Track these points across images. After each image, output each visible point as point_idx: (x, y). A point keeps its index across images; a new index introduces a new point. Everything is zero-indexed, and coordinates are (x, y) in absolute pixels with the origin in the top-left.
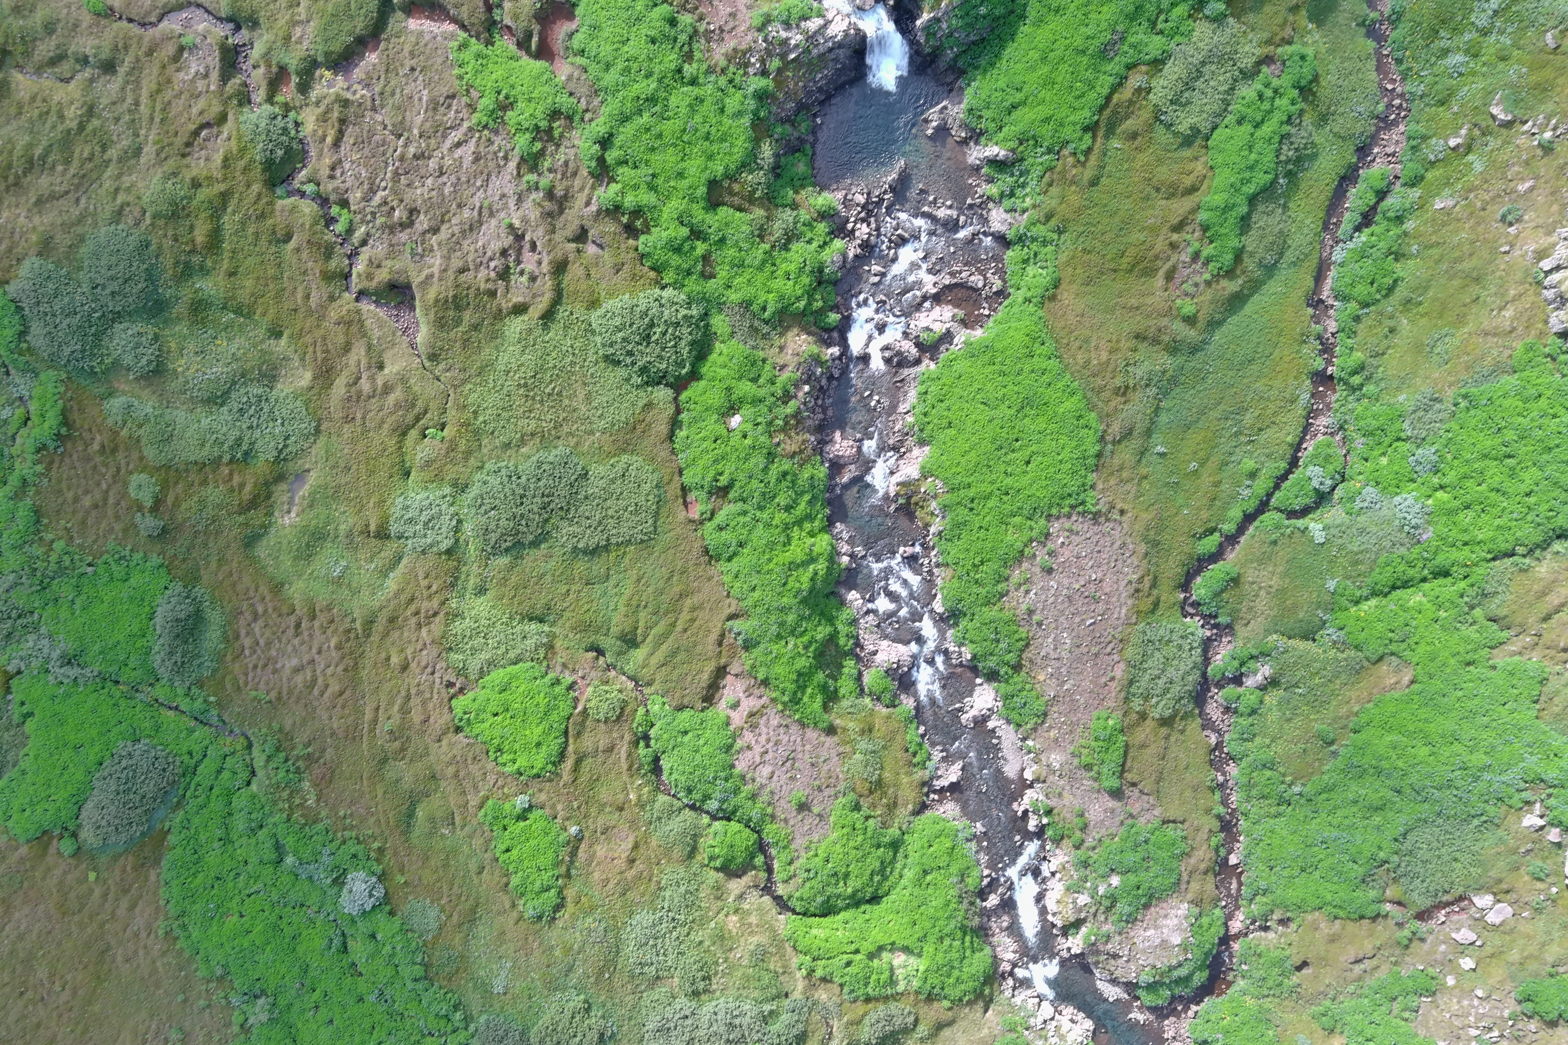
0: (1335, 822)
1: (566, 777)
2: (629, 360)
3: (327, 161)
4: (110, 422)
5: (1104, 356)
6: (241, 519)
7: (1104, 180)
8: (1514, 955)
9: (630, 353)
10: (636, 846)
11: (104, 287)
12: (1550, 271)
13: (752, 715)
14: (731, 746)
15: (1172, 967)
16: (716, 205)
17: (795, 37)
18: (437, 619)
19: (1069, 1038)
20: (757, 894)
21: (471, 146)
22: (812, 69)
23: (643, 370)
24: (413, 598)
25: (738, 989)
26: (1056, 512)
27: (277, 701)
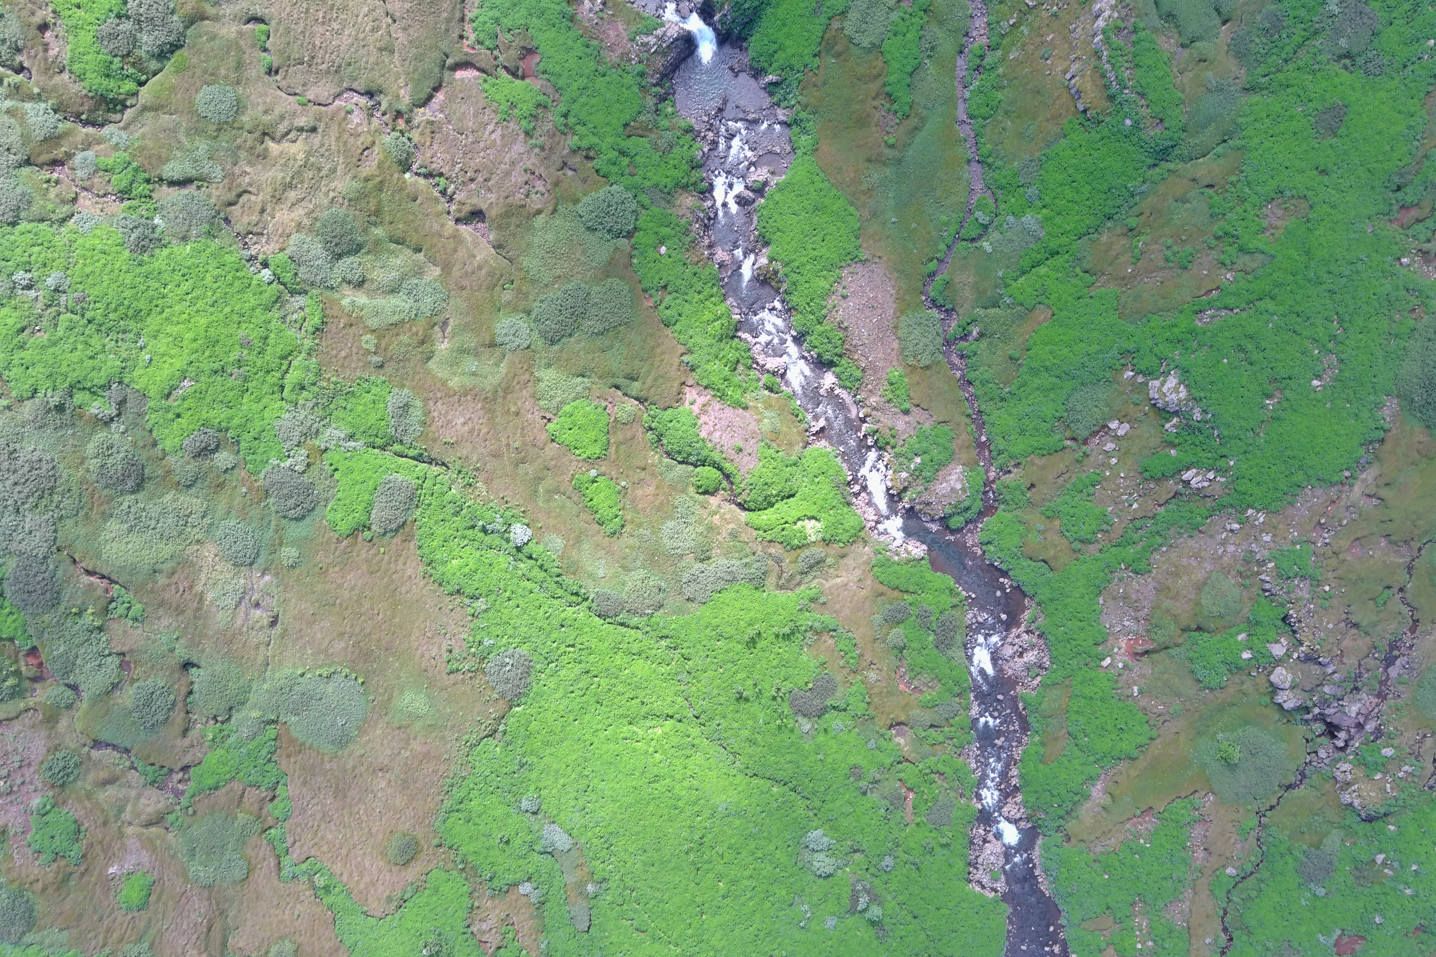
0: (1030, 402)
1: (613, 456)
2: (601, 227)
3: (429, 155)
4: (346, 310)
5: (852, 175)
6: (420, 350)
7: (831, 81)
8: (1135, 449)
9: (601, 223)
10: (657, 488)
11: (331, 242)
12: (1070, 79)
13: (704, 406)
14: (696, 424)
15: (960, 502)
16: (629, 136)
17: (652, 40)
18: (530, 384)
19: (913, 553)
20: (727, 504)
21: (499, 131)
22: (664, 54)
23: (609, 231)
24: (515, 375)
25: (727, 554)
26: (843, 264)
27: (457, 442)
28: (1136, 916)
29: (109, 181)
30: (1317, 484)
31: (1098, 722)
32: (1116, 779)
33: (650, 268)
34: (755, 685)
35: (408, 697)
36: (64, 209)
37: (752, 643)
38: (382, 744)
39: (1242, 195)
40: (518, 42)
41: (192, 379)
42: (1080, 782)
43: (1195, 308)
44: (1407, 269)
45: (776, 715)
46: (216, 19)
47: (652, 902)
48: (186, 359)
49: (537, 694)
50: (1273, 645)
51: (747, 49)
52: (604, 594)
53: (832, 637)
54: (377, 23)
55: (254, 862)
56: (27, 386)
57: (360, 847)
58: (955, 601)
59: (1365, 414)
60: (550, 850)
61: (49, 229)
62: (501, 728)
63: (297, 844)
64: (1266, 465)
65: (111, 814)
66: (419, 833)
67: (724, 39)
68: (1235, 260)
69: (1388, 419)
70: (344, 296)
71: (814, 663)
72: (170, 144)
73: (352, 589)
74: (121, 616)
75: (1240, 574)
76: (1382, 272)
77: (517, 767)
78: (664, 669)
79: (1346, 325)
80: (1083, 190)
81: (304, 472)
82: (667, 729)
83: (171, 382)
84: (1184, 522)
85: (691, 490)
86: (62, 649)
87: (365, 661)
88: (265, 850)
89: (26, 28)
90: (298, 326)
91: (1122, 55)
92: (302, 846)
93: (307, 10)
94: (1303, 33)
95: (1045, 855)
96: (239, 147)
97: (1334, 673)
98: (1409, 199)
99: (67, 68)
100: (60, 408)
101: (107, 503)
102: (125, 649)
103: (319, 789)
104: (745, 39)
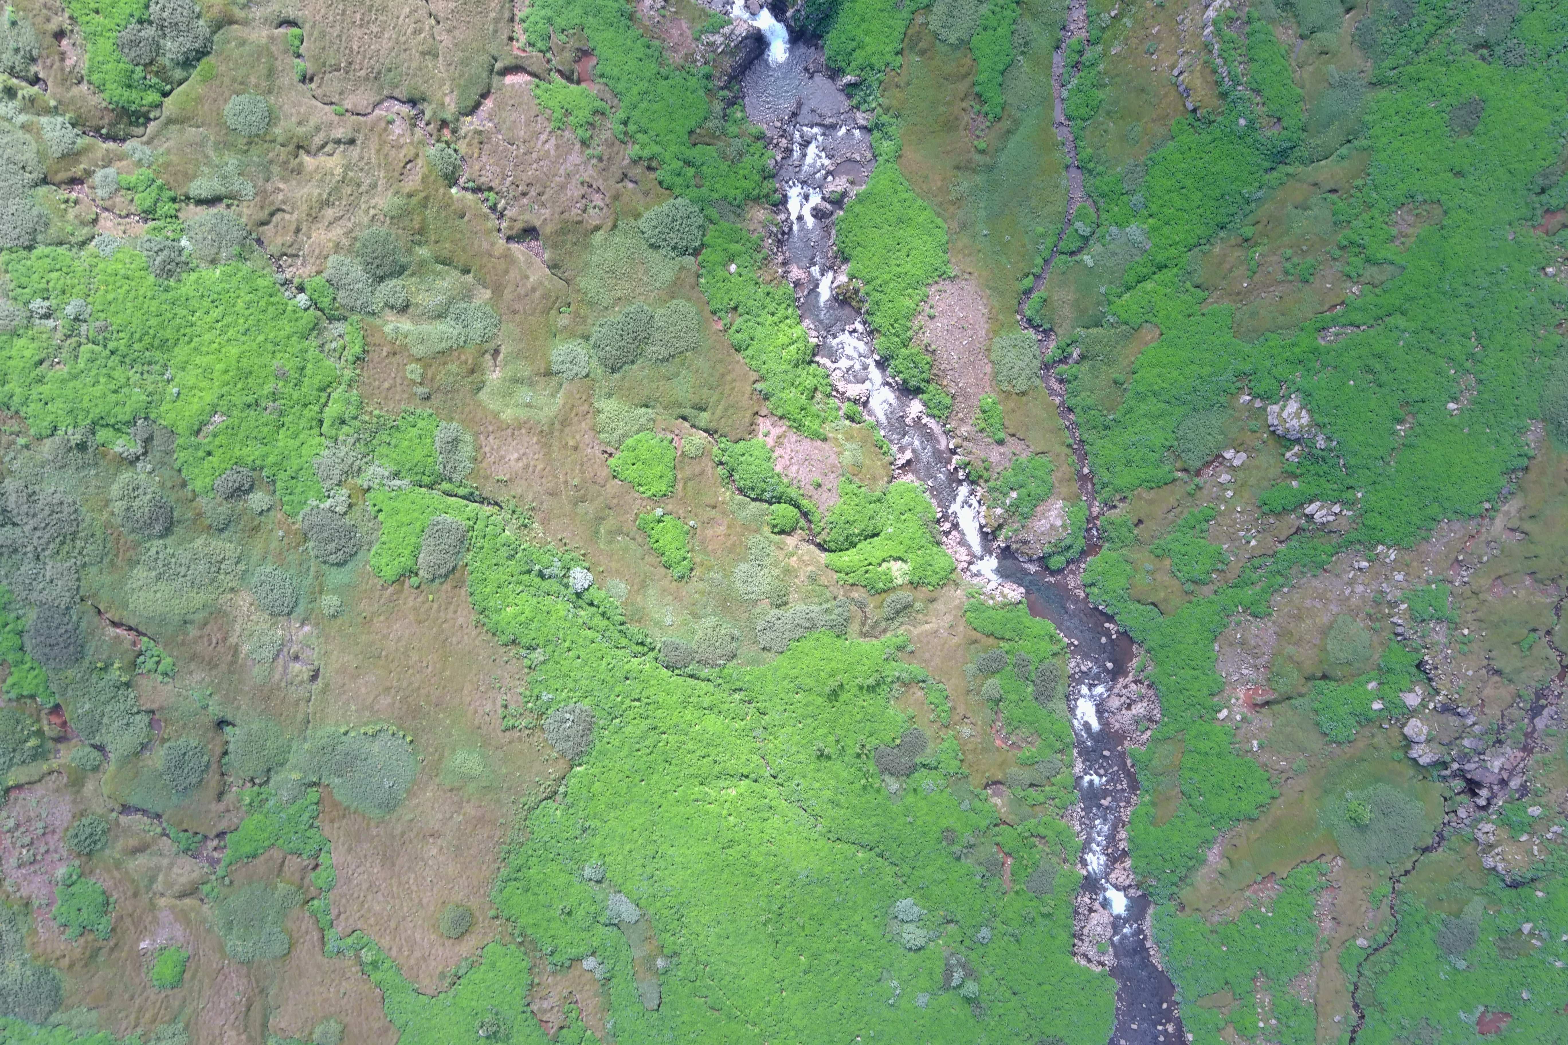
0: (1137, 431)
1: (681, 494)
2: (665, 244)
3: (477, 168)
4: (389, 338)
5: (939, 184)
6: (469, 380)
7: (915, 81)
8: (1252, 481)
9: (665, 240)
10: (729, 527)
11: (372, 264)
12: (1178, 76)
13: (779, 437)
14: (770, 458)
15: (1061, 540)
16: (695, 145)
17: (719, 39)
18: (589, 416)
19: (1009, 596)
20: (805, 544)
21: (553, 141)
22: (732, 54)
23: (674, 248)
24: (573, 406)
25: (805, 599)
26: (930, 281)
27: (510, 480)
28: (1257, 992)
29: (132, 201)
30: (1454, 517)
31: (1213, 780)
32: (1234, 842)
33: (719, 288)
34: (838, 741)
35: (460, 756)
36: (84, 232)
37: (834, 695)
38: (433, 808)
39: (1369, 200)
40: (572, 43)
41: (223, 414)
42: (1195, 845)
43: (1318, 325)
44: (1552, 279)
45: (860, 774)
46: (245, 23)
47: (728, 978)
48: (216, 391)
49: (600, 752)
50: (1407, 695)
51: (822, 47)
52: (673, 643)
53: (922, 688)
54: (419, 25)
55: (295, 935)
56: (46, 424)
57: (409, 919)
58: (1056, 648)
59: (1507, 440)
60: (616, 922)
61: (68, 253)
62: (562, 789)
63: (342, 917)
64: (1398, 496)
65: (142, 885)
66: (474, 904)
67: (797, 37)
68: (1361, 272)
69: (1533, 445)
70: (387, 322)
71: (901, 717)
72: (197, 159)
73: (399, 639)
74: (149, 671)
75: (1370, 616)
76: (1525, 283)
77: (579, 832)
78: (738, 725)
79: (1485, 342)
80: (1193, 197)
81: (345, 513)
82: (741, 790)
83: (201, 418)
84: (1307, 560)
85: (766, 529)
86: (87, 706)
87: (414, 718)
88: (308, 923)
89: (41, 36)
90: (337, 355)
91: (1235, 49)
92: (347, 919)
93: (344, 11)
94: (1436, 21)
95: (1157, 925)
96: (271, 162)
97: (1474, 724)
98: (1554, 202)
99: (85, 78)
100: (82, 447)
101: (134, 549)
102: (154, 706)
103: (365, 856)
104: (821, 37)
